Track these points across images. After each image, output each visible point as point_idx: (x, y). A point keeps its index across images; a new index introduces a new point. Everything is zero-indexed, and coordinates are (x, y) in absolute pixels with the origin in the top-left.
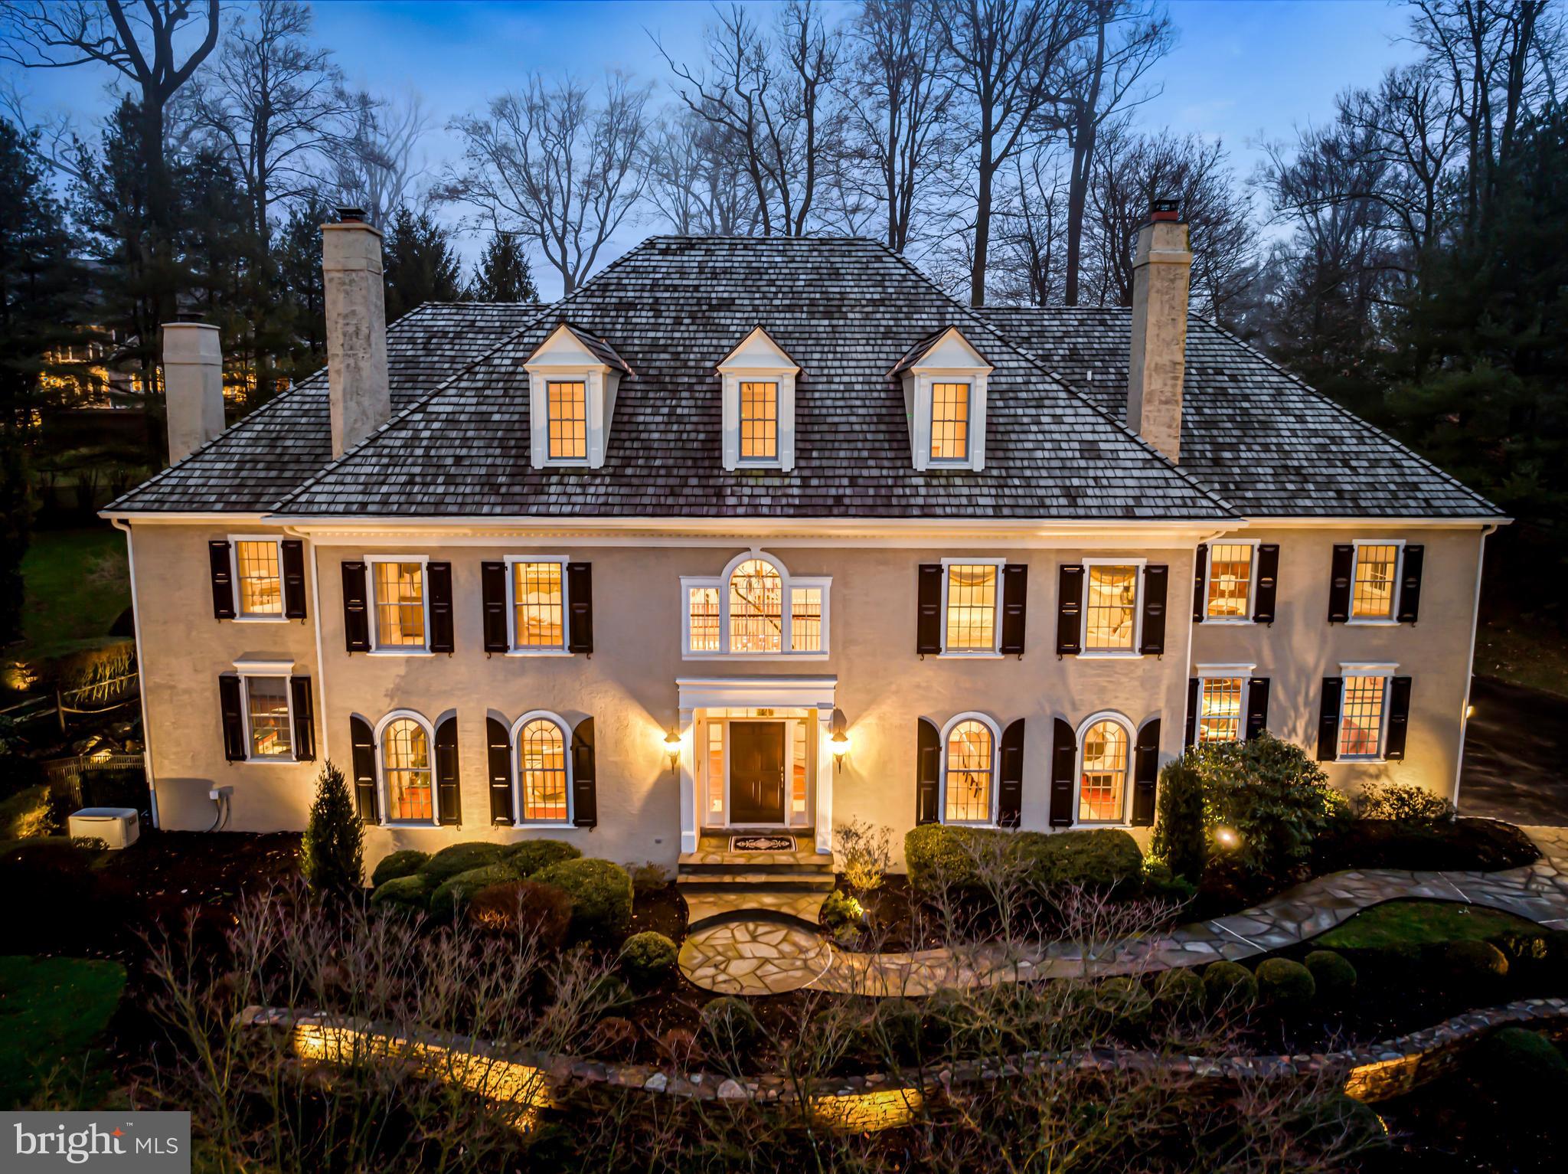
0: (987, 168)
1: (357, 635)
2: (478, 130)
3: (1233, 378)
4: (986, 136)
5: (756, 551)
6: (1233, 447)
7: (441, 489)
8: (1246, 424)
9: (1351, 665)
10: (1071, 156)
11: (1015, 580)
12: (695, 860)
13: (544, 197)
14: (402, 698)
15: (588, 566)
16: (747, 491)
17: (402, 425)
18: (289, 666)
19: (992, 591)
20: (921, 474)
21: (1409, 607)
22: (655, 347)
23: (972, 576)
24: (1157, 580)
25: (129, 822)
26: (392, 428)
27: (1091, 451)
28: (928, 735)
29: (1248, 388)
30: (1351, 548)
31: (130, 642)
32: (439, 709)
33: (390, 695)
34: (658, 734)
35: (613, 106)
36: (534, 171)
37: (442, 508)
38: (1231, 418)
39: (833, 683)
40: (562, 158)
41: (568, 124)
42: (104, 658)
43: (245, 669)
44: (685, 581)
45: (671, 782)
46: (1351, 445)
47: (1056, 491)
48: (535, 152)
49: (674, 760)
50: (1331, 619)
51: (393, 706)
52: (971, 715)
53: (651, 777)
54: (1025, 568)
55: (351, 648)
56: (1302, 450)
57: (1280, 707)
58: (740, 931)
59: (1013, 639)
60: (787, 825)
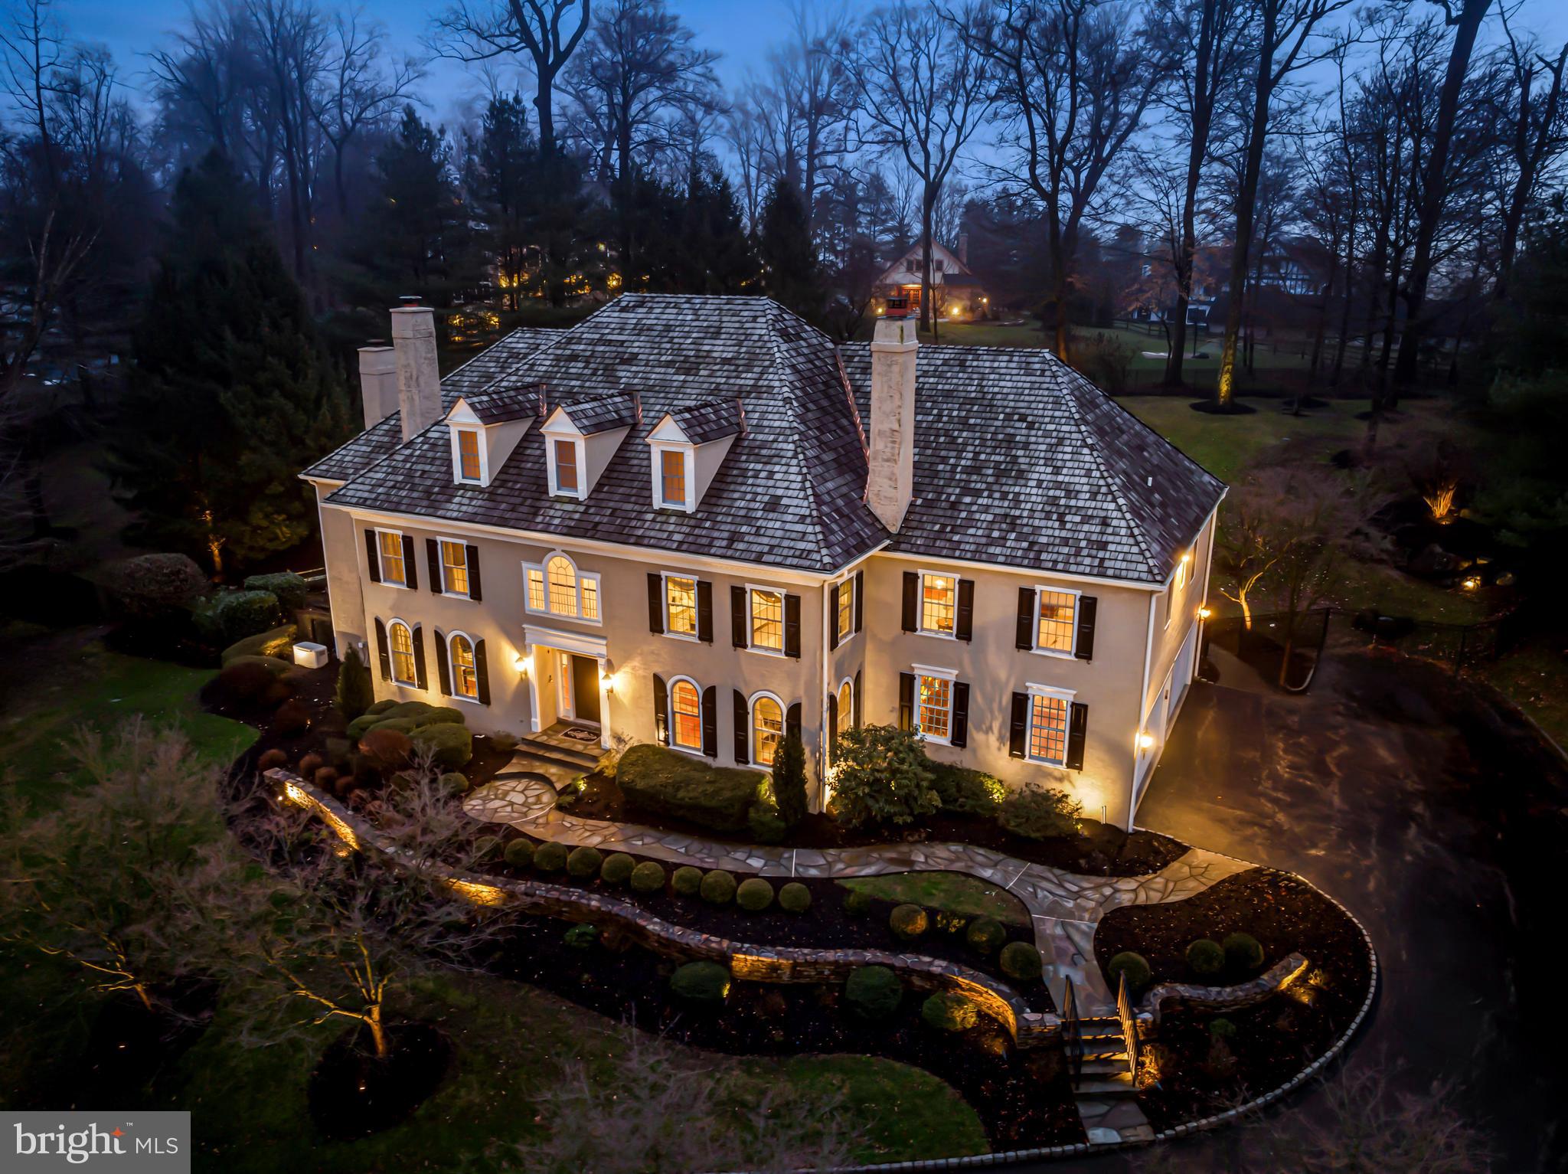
1: (374, 572)
5: (558, 552)
7: (405, 493)
9: (1036, 686)
11: (705, 592)
14: (397, 612)
15: (475, 548)
16: (552, 512)
19: (692, 596)
20: (655, 511)
21: (1085, 648)
25: (319, 654)
30: (1033, 592)
32: (415, 620)
33: (392, 608)
34: (515, 655)
39: (605, 642)
44: (524, 565)
45: (525, 687)
47: (726, 535)
49: (525, 673)
50: (1018, 646)
51: (393, 615)
52: (685, 677)
53: (516, 680)
54: (710, 581)
55: (372, 579)
57: (979, 707)
58: (523, 785)
59: (705, 629)
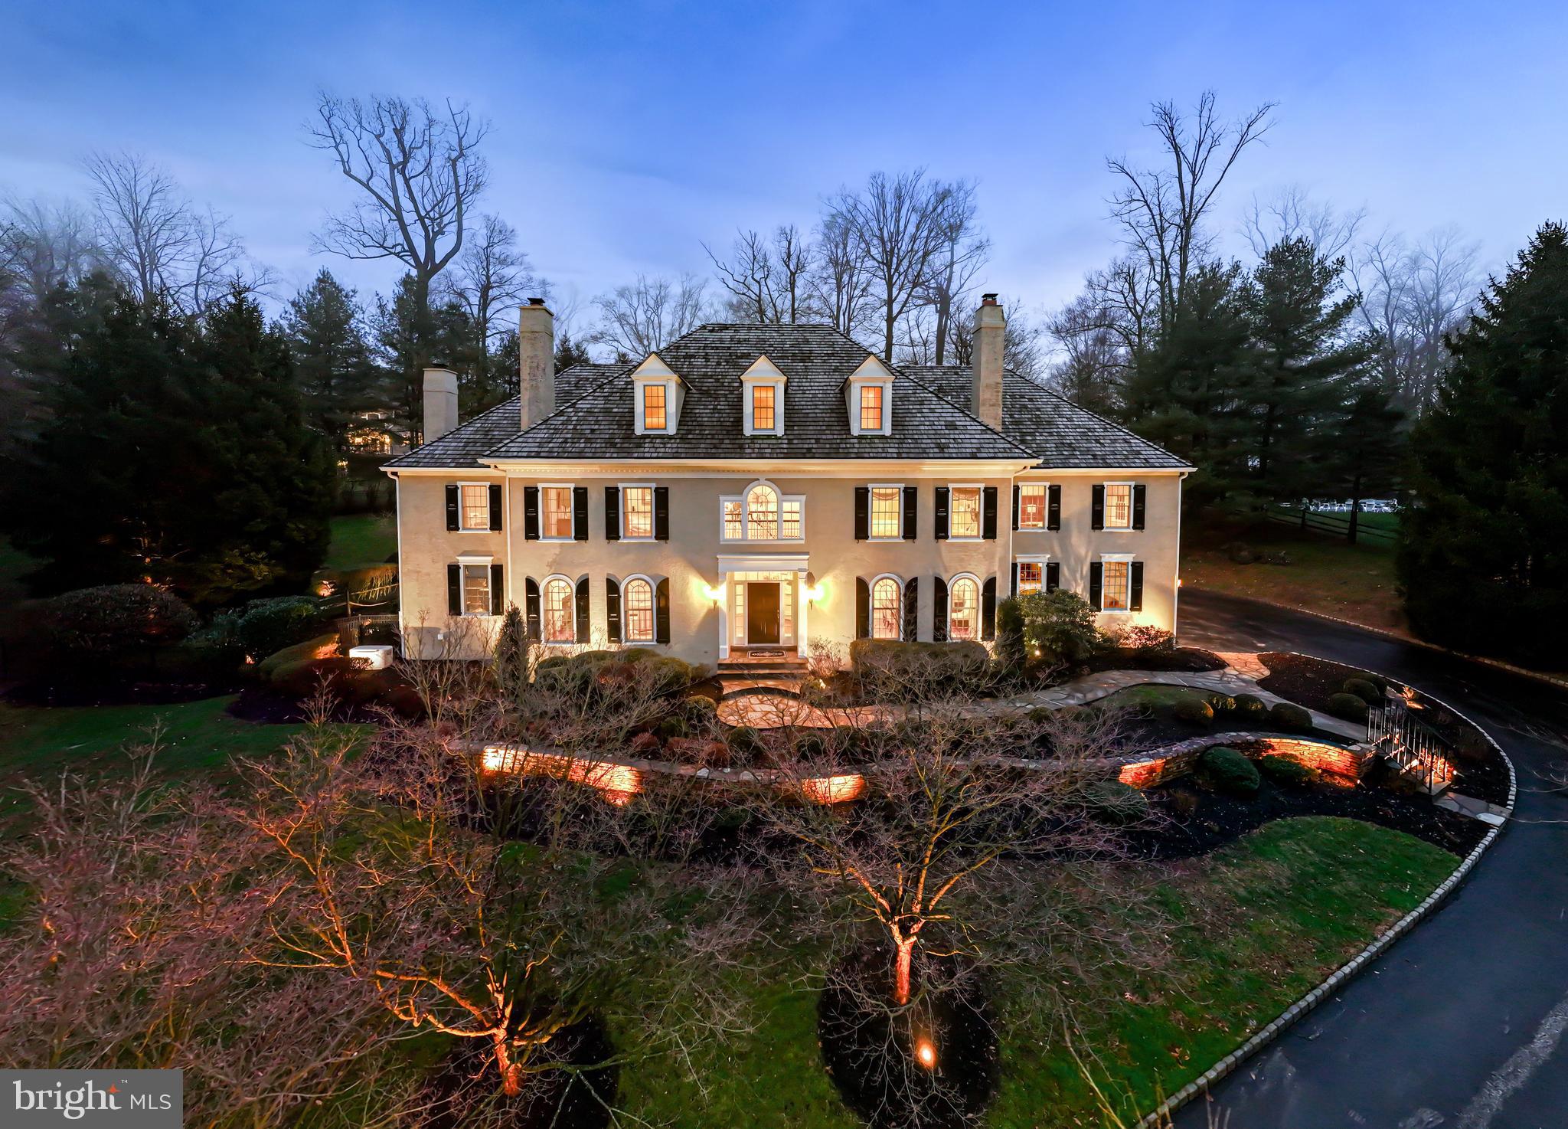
0: (890, 320)
1: (531, 530)
2: (609, 305)
3: (1031, 400)
4: (890, 302)
5: (762, 480)
6: (1030, 434)
7: (582, 445)
8: (1038, 422)
9: (1107, 555)
10: (937, 316)
11: (910, 497)
12: (728, 662)
13: (646, 343)
14: (557, 568)
15: (666, 489)
16: (757, 446)
17: (561, 413)
18: (490, 559)
19: (896, 505)
20: (856, 437)
21: (1139, 522)
22: (705, 376)
23: (886, 495)
24: (991, 496)
25: (387, 653)
26: (556, 415)
27: (952, 426)
28: (863, 590)
29: (1039, 404)
30: (1103, 487)
31: (395, 566)
32: (578, 574)
33: (550, 565)
34: (706, 588)
35: (684, 293)
36: (640, 328)
37: (583, 455)
38: (1030, 420)
39: (807, 557)
40: (656, 321)
41: (659, 303)
42: (378, 573)
43: (463, 561)
44: (722, 498)
45: (714, 614)
46: (1100, 432)
47: (932, 446)
48: (641, 317)
49: (715, 603)
50: (1094, 528)
51: (552, 571)
52: (887, 575)
53: (703, 613)
54: (915, 489)
55: (528, 538)
56: (1071, 435)
57: (1066, 579)
58: (754, 699)
59: (910, 530)
60: (781, 644)
